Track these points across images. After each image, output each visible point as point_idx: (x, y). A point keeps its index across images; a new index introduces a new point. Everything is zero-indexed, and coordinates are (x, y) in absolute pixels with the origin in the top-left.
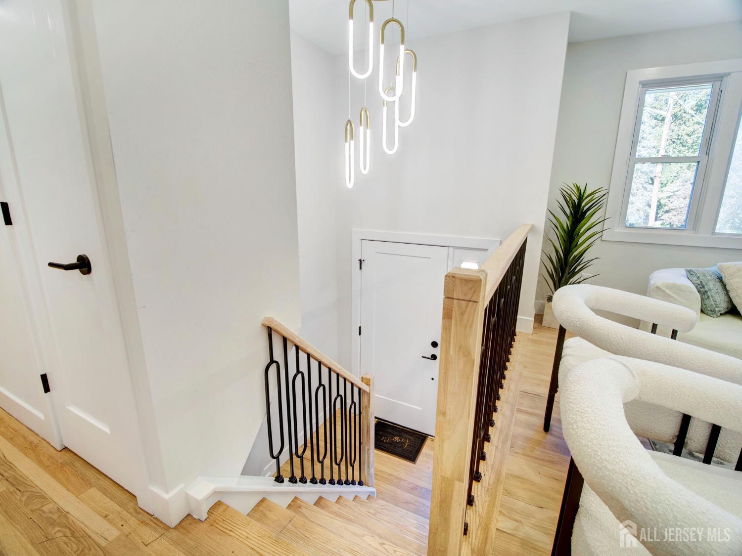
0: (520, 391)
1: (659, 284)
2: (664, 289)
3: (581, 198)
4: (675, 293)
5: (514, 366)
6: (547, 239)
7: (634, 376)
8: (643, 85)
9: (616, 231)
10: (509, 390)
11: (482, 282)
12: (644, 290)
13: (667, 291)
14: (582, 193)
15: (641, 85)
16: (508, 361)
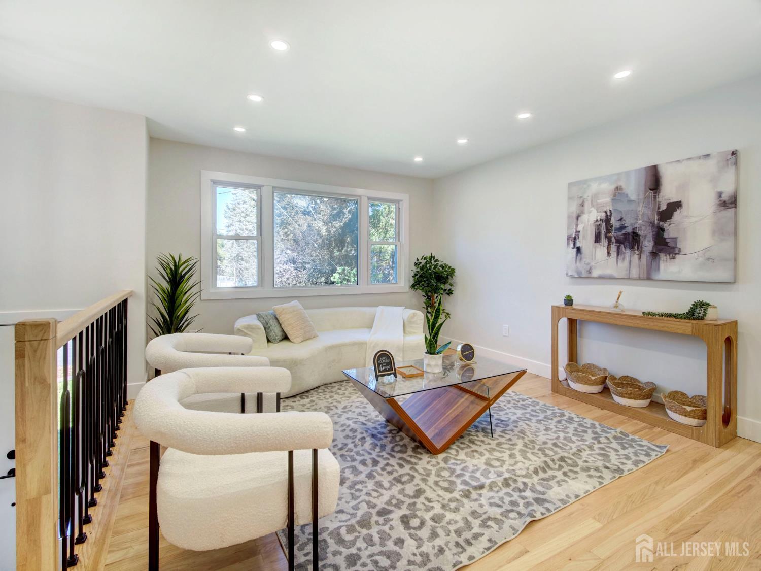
0: (131, 450)
1: (239, 327)
2: (243, 330)
3: (177, 267)
4: (250, 331)
5: (125, 432)
6: (149, 303)
7: (190, 378)
8: (213, 182)
9: (211, 291)
10: (119, 453)
11: (51, 325)
12: (231, 332)
13: (245, 331)
14: (177, 261)
15: (212, 183)
16: (118, 429)
